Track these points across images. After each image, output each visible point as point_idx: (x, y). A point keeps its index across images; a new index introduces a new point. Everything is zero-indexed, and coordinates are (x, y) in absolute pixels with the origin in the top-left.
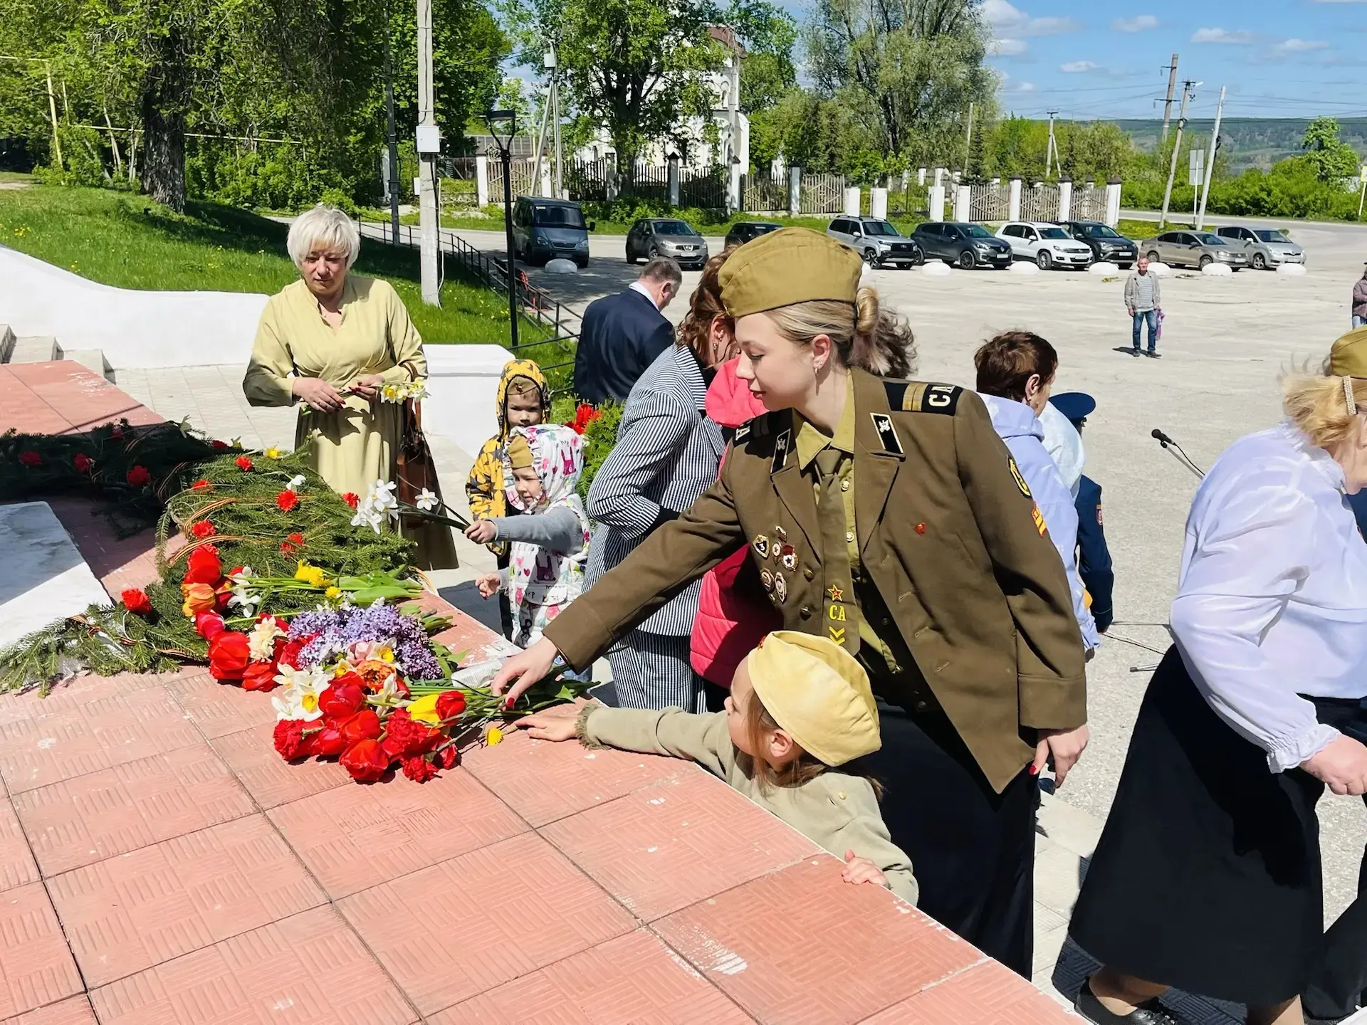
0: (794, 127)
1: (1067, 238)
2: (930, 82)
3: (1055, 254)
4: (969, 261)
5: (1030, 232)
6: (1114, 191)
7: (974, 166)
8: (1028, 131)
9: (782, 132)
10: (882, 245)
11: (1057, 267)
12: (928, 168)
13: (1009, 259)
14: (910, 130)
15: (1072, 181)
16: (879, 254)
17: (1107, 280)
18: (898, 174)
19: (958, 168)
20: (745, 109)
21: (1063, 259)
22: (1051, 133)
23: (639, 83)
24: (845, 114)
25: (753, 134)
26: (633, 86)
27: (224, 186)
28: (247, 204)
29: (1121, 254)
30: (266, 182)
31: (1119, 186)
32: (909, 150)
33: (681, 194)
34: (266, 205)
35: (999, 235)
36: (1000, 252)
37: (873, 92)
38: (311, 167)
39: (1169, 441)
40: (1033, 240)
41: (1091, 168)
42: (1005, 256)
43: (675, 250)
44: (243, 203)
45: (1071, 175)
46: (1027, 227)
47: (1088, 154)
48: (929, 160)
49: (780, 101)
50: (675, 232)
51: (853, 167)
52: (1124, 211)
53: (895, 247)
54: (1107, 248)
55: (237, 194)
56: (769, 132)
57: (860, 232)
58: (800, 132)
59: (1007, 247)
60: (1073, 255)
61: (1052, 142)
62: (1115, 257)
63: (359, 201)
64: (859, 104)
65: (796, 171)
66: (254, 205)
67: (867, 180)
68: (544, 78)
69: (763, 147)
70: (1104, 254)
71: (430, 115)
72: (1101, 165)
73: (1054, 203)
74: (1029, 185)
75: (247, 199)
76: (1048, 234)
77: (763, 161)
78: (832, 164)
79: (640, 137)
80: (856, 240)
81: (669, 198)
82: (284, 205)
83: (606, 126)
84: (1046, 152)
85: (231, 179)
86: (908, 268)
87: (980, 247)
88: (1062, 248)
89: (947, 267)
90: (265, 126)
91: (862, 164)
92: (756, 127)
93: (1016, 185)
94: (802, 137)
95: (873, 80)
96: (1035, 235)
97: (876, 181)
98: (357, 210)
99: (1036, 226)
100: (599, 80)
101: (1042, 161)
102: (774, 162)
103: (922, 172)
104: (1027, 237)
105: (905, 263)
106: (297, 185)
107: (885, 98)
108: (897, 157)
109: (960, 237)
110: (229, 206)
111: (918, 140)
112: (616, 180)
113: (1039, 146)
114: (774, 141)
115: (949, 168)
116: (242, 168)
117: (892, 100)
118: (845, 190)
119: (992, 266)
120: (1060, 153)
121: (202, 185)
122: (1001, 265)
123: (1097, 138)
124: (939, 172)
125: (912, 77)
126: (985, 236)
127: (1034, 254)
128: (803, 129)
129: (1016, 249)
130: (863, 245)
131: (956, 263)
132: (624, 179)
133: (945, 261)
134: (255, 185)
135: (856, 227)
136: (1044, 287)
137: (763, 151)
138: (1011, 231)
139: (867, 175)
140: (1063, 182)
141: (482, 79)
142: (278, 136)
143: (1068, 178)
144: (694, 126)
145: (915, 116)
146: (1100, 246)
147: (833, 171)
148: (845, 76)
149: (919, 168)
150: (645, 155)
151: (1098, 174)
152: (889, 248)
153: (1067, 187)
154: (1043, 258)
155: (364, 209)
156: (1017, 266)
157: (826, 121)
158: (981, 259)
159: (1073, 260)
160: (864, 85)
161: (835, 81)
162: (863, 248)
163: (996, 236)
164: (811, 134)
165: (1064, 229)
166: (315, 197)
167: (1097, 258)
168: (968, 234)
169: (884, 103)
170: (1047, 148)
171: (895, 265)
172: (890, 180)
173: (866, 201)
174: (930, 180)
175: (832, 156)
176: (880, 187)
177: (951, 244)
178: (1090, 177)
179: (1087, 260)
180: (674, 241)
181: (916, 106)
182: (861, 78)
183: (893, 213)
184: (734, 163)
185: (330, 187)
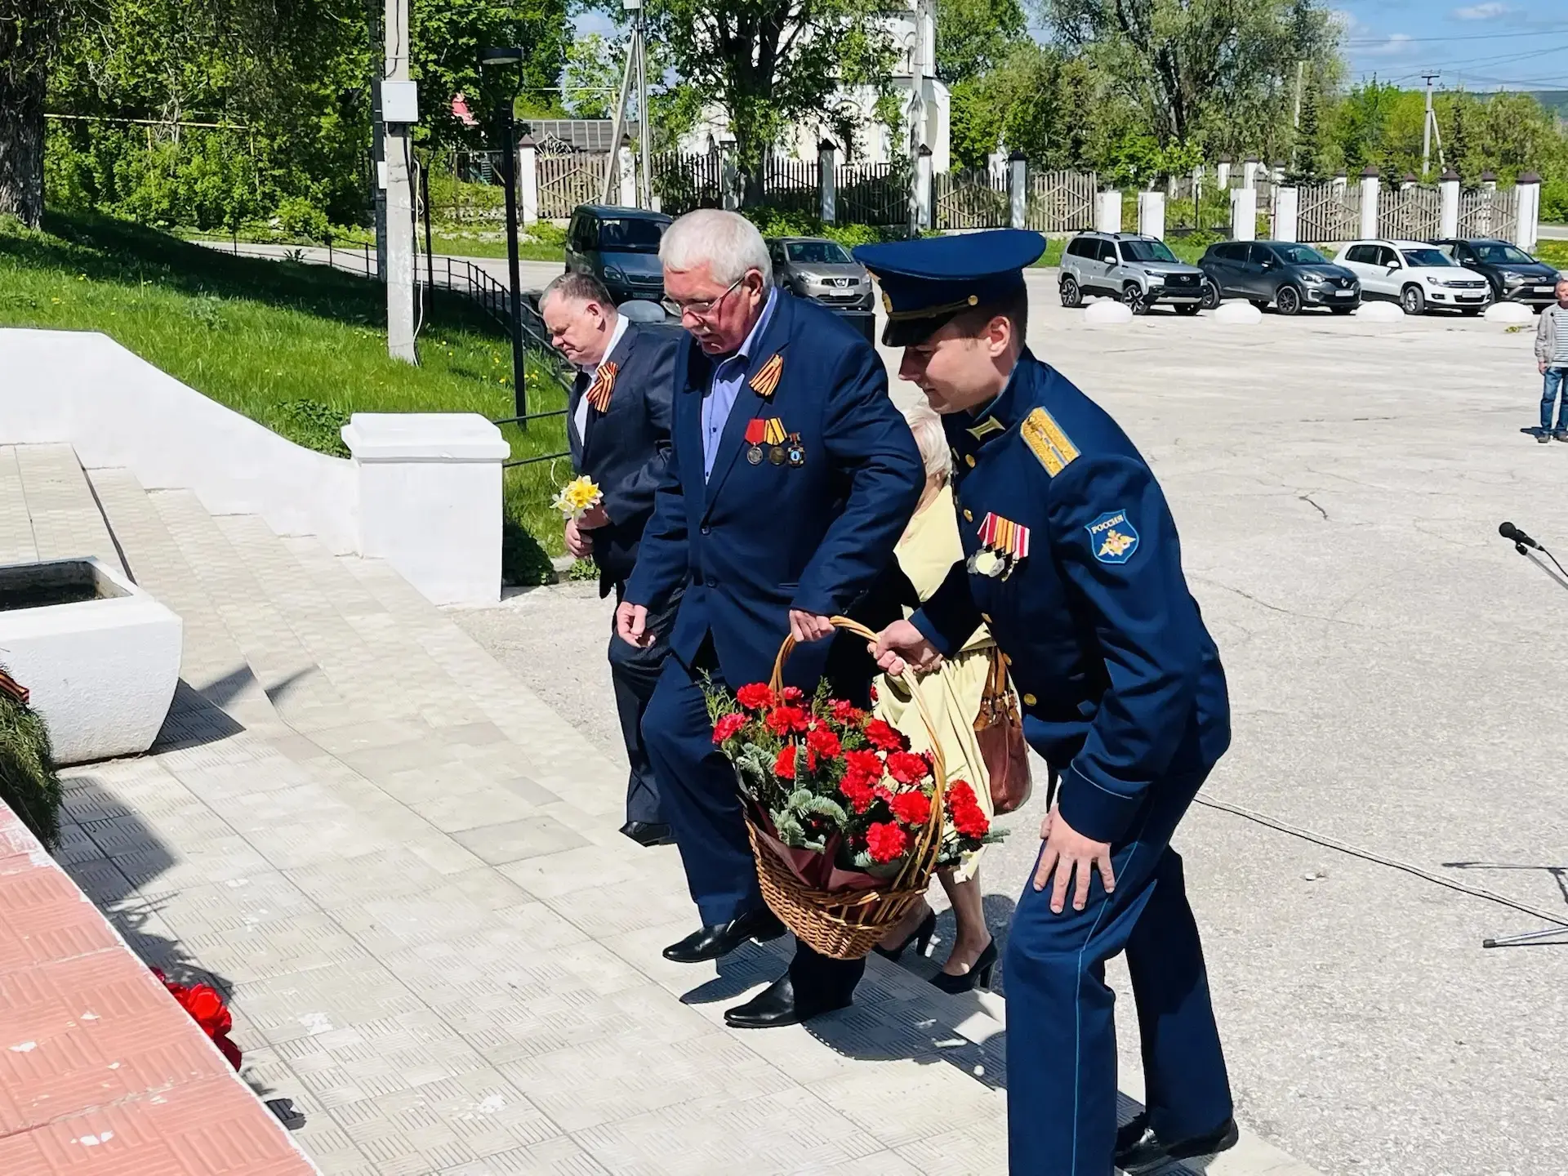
0: (1023, 103)
1: (1447, 264)
2: (1234, 31)
3: (1429, 291)
4: (1291, 302)
5: (1389, 255)
6: (1528, 195)
7: (1303, 158)
8: (1394, 106)
9: (1002, 111)
10: (1150, 277)
11: (1432, 309)
12: (1232, 162)
13: (1355, 297)
14: (1204, 104)
15: (1461, 179)
16: (1145, 291)
17: (1513, 329)
18: (1185, 172)
19: (1281, 161)
20: (945, 75)
21: (1442, 297)
22: (1429, 108)
23: (771, 35)
24: (1101, 82)
25: (958, 115)
26: (762, 38)
27: (129, 194)
28: (161, 223)
29: (1537, 289)
30: (191, 187)
31: (1537, 186)
32: (1202, 135)
33: (839, 204)
34: (192, 224)
35: (1341, 261)
36: (1341, 287)
37: (1144, 47)
38: (260, 165)
39: (1532, 543)
40: (1394, 269)
41: (1493, 162)
42: (1350, 293)
43: (819, 285)
44: (155, 221)
45: (1458, 170)
46: (1383, 248)
47: (1488, 141)
48: (1235, 151)
49: (999, 62)
50: (822, 258)
51: (1115, 162)
52: (1546, 227)
53: (1172, 279)
54: (1515, 280)
55: (147, 206)
56: (981, 110)
57: (1115, 256)
58: (1032, 110)
59: (1352, 279)
60: (1459, 292)
61: (1430, 121)
62: (1526, 294)
63: (336, 217)
64: (1124, 64)
65: (1020, 167)
66: (173, 223)
67: (1136, 183)
68: (625, 29)
69: (973, 134)
70: (1510, 289)
71: (404, 64)
72: (1508, 158)
73: (1432, 214)
74: (1392, 184)
75: (162, 215)
76: (1417, 258)
77: (975, 155)
78: (1077, 156)
79: (775, 115)
80: (1109, 270)
81: (820, 210)
82: (219, 223)
83: (720, 100)
84: (1422, 137)
85: (139, 184)
86: (1193, 313)
87: (1310, 279)
88: (1438, 281)
89: (1255, 310)
90: (191, 103)
91: (1127, 156)
92: (962, 104)
93: (1372, 186)
94: (1035, 117)
95: (1144, 28)
96: (1397, 260)
97: (1152, 184)
98: (332, 230)
99: (1398, 247)
100: (711, 29)
101: (1417, 151)
102: (992, 158)
103: (1224, 168)
104: (1384, 263)
105: (1189, 305)
106: (239, 191)
107: (1164, 54)
108: (1183, 145)
109: (1276, 263)
110: (133, 225)
111: (1217, 121)
112: (735, 182)
113: (1410, 130)
114: (991, 123)
115: (1266, 163)
116: (155, 167)
117: (1175, 59)
118: (1098, 196)
119: (1328, 309)
120: (1444, 138)
121: (94, 194)
122: (1343, 308)
123: (1502, 116)
124: (1251, 169)
125: (1205, 20)
126: (1316, 263)
127: (1396, 290)
128: (1036, 105)
129: (1366, 283)
130: (1119, 276)
131: (1273, 305)
132: (748, 180)
133: (1253, 303)
134: (175, 192)
135: (1108, 249)
136: (1410, 341)
137: (973, 141)
138: (1358, 254)
139: (1137, 174)
140: (1445, 180)
141: (542, 36)
142: (211, 119)
143: (1453, 174)
144: (862, 100)
145: (1210, 84)
146: (1502, 278)
147: (1079, 166)
148: (1100, 23)
149: (1220, 162)
150: (783, 143)
151: (1505, 170)
152: (1161, 282)
153: (1451, 189)
154: (1411, 296)
155: (342, 228)
156: (1366, 308)
157: (1069, 90)
158: (1310, 298)
159: (1458, 298)
160: (1131, 35)
161: (1087, 32)
162: (1120, 282)
163: (1335, 262)
164: (1047, 110)
165: (1445, 251)
166: (266, 210)
167: (1498, 296)
168: (1288, 257)
169: (1162, 63)
170: (1423, 130)
171: (1171, 308)
172: (1173, 180)
173: (1131, 213)
174: (1237, 180)
175: (1078, 143)
176: (1155, 189)
177: (1261, 276)
178: (1491, 175)
179: (1481, 299)
180: (817, 271)
181: (1211, 69)
182: (1125, 26)
183: (1176, 231)
184: (921, 155)
185: (290, 194)
